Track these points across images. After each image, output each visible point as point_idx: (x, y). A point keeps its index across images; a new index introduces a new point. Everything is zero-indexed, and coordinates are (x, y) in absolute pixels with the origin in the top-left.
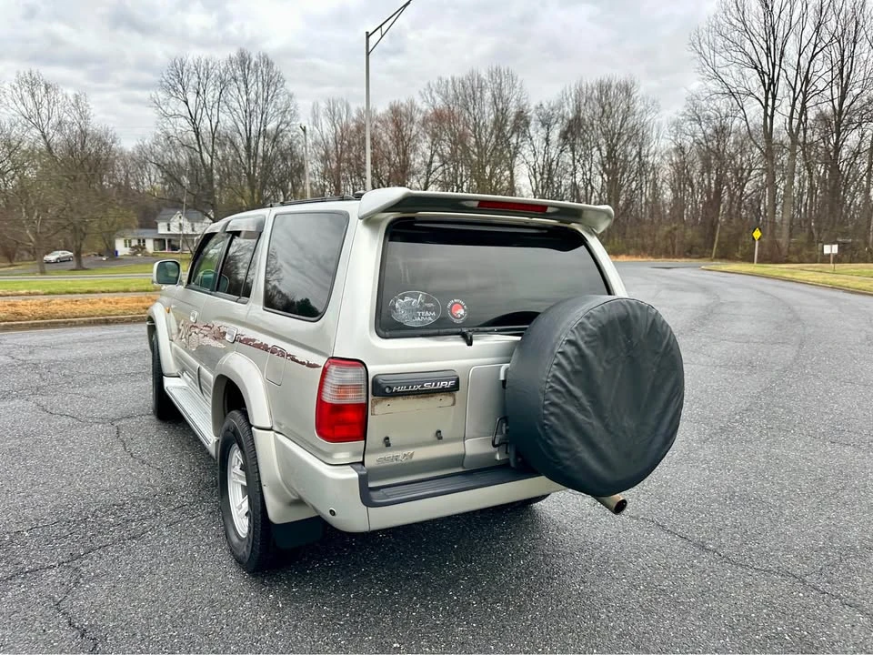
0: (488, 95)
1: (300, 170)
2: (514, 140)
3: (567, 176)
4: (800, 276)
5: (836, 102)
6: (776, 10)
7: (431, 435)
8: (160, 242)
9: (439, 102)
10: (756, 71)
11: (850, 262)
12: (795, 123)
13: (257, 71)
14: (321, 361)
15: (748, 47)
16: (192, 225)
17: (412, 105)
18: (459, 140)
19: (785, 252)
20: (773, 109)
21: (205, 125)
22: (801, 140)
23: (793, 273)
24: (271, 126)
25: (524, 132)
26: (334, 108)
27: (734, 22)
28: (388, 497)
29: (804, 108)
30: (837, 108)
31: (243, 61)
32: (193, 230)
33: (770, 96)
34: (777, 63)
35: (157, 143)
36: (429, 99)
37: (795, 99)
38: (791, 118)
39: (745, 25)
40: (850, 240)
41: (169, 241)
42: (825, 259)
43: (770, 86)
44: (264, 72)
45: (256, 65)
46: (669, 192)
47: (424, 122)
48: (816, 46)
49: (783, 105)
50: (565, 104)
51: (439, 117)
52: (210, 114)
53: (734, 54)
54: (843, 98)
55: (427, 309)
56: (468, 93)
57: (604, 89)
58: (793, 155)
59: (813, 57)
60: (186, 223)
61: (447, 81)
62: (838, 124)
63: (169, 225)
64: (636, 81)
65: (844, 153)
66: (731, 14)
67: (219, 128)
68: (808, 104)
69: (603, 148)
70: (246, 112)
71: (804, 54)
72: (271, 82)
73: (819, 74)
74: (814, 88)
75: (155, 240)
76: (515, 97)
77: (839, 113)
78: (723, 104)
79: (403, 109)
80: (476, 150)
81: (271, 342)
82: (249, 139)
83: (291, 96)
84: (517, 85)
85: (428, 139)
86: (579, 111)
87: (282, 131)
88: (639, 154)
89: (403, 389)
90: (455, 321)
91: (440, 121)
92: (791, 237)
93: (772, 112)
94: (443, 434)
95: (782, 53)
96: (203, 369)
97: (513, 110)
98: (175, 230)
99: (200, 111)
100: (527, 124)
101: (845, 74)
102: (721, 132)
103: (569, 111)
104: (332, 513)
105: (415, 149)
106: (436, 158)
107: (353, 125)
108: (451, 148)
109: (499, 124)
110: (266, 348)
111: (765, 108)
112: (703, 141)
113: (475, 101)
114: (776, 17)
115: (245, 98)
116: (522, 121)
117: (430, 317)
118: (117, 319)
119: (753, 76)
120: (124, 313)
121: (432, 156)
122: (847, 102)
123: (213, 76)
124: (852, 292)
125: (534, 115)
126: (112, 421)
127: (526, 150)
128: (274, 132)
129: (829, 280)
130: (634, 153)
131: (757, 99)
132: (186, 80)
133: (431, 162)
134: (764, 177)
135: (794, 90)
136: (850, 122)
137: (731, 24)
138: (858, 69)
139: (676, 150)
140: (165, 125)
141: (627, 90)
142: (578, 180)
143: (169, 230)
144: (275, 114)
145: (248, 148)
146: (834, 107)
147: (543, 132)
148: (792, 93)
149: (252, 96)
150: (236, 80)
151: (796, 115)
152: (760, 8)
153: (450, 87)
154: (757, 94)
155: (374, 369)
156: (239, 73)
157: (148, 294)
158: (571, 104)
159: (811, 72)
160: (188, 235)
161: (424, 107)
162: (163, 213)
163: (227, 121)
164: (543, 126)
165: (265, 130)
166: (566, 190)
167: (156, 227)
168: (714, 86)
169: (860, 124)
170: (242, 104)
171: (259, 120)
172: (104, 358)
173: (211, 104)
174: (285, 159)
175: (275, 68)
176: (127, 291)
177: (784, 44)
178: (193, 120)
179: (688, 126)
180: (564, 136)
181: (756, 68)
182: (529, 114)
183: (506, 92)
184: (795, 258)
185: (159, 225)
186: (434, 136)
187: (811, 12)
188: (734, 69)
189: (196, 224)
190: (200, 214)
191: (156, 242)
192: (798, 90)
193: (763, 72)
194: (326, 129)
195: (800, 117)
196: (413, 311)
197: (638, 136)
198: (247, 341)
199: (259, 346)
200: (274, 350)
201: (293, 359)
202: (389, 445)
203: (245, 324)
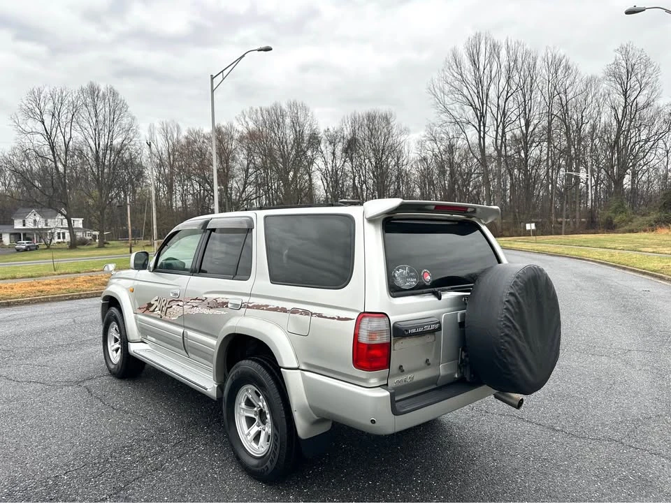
0: (288, 121)
1: (140, 175)
2: (309, 153)
3: (348, 179)
4: (515, 245)
5: (524, 128)
6: (481, 68)
8: (16, 236)
9: (252, 126)
10: (471, 107)
11: (542, 235)
12: (499, 142)
13: (104, 99)
14: (355, 316)
15: (465, 91)
16: (46, 221)
17: (231, 126)
18: (268, 154)
19: (500, 230)
20: (484, 133)
21: (59, 141)
22: (503, 153)
23: (510, 244)
24: (117, 142)
25: (317, 148)
26: (167, 128)
27: (456, 75)
29: (504, 133)
30: (525, 132)
31: (93, 91)
32: (46, 225)
33: (482, 124)
34: (485, 102)
35: (14, 154)
36: (244, 123)
37: (498, 127)
38: (496, 139)
39: (462, 76)
40: (540, 220)
41: (24, 235)
42: (527, 233)
43: (481, 117)
44: (111, 100)
45: (104, 94)
46: (418, 190)
47: (241, 139)
48: (508, 92)
49: (490, 130)
50: (345, 129)
51: (252, 136)
52: (63, 131)
53: (456, 96)
54: (527, 125)
55: (411, 277)
56: (274, 118)
57: (371, 118)
58: (499, 164)
59: (507, 99)
60: (38, 218)
61: (257, 110)
62: (526, 143)
63: (24, 221)
64: (393, 114)
65: (530, 162)
66: (453, 69)
67: (71, 143)
68: (506, 130)
69: (373, 160)
70: (95, 130)
71: (501, 97)
72: (117, 106)
73: (512, 110)
74: (509, 119)
75: (11, 234)
76: (308, 123)
77: (525, 136)
78: (452, 130)
79: (224, 129)
80: (281, 160)
81: (289, 306)
82: (97, 152)
83: (133, 118)
84: (309, 114)
85: (245, 152)
86: (354, 132)
87: (125, 145)
88: (397, 164)
89: (414, 331)
90: (427, 284)
91: (253, 138)
92: (502, 219)
93: (484, 135)
94: (429, 362)
95: (487, 95)
96: (190, 333)
97: (307, 132)
98: (30, 225)
99: (54, 129)
100: (319, 143)
101: (527, 112)
102: (451, 149)
103: (347, 132)
104: (373, 422)
105: (234, 159)
106: (251, 165)
107: (183, 141)
108: (262, 159)
109: (298, 139)
110: (284, 310)
111: (479, 132)
112: (439, 155)
113: (279, 125)
114: (482, 73)
115: (94, 120)
116: (314, 140)
117: (413, 282)
118: (17, 302)
119: (470, 113)
120: (22, 297)
121: (248, 164)
122: (531, 128)
123: (66, 102)
124: (551, 255)
125: (324, 136)
126: (78, 383)
127: (319, 162)
128: (119, 147)
129: (536, 248)
130: (393, 163)
131: (474, 126)
132: (42, 105)
133: (248, 169)
134: (481, 178)
135: (497, 120)
136: (533, 141)
137: (453, 76)
138: (535, 108)
139: (421, 161)
140: (23, 140)
141: (386, 119)
142: (356, 182)
143: (24, 225)
144: (120, 132)
145: (97, 158)
146: (522, 131)
147: (330, 148)
148: (495, 122)
149: (101, 118)
150: (86, 106)
151: (499, 137)
152: (471, 66)
153: (259, 114)
154: (473, 123)
155: (393, 319)
156: (89, 100)
157: (37, 279)
158: (349, 129)
159: (506, 108)
160: (42, 229)
161: (240, 128)
162: (19, 211)
163: (78, 136)
164: (330, 144)
165: (111, 144)
166: (347, 189)
167: (11, 223)
168: (444, 117)
169: (540, 143)
170: (92, 124)
171: (107, 137)
172: (30, 334)
173: (65, 124)
174: (126, 168)
175: (119, 97)
176: (14, 278)
177: (488, 89)
178: (49, 136)
179: (429, 145)
180: (345, 151)
181: (471, 105)
182: (320, 135)
183: (301, 120)
184: (507, 234)
185: (15, 221)
186: (249, 150)
187: (503, 70)
188: (457, 105)
189: (49, 220)
190: (55, 212)
191: (12, 236)
192: (499, 120)
193: (477, 109)
194: (161, 144)
195: (502, 138)
196: (405, 278)
197: (395, 151)
198: (258, 307)
199: (276, 309)
200: (294, 311)
201: (320, 316)
202: (403, 371)
203: (250, 295)
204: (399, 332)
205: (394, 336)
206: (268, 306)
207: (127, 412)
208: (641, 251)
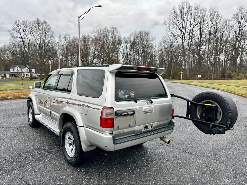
0: (110, 34)
1: (56, 54)
2: (118, 47)
3: (132, 57)
4: (193, 83)
6: (184, 15)
7: (128, 126)
8: (11, 75)
9: (96, 35)
10: (180, 30)
11: (204, 80)
12: (190, 44)
13: (42, 25)
14: (101, 108)
15: (178, 24)
16: (22, 70)
17: (89, 36)
18: (102, 46)
19: (188, 77)
20: (184, 40)
21: (26, 40)
22: (191, 48)
23: (191, 83)
24: (47, 41)
25: (121, 45)
26: (65, 36)
27: (174, 17)
28: (119, 142)
29: (192, 40)
31: (38, 22)
32: (22, 71)
33: (183, 37)
34: (185, 28)
35: (10, 45)
36: (94, 34)
37: (189, 38)
39: (177, 18)
40: (204, 74)
41: (14, 74)
42: (198, 79)
43: (183, 34)
44: (45, 26)
45: (42, 23)
46: (158, 62)
47: (92, 41)
48: (194, 24)
49: (187, 39)
50: (131, 37)
51: (96, 39)
52: (27, 37)
53: (174, 26)
54: (201, 38)
55: (126, 94)
56: (105, 33)
57: (141, 33)
58: (189, 52)
59: (193, 27)
60: (19, 68)
61: (98, 30)
62: (200, 44)
63: (14, 70)
64: (150, 32)
65: (201, 52)
66: (173, 15)
67: (30, 41)
68: (193, 39)
69: (141, 50)
70: (39, 36)
71: (191, 27)
72: (47, 28)
73: (195, 32)
74: (194, 35)
75: (9, 74)
76: (118, 35)
77: (200, 41)
78: (172, 39)
79: (86, 37)
80: (107, 49)
81: (82, 103)
82: (40, 45)
83: (53, 32)
84: (118, 32)
85: (94, 46)
86: (135, 39)
87: (50, 42)
88: (151, 51)
89: (123, 114)
90: (132, 97)
91: (97, 40)
92: (189, 73)
93: (184, 41)
94: (131, 125)
95: (186, 26)
96: (53, 112)
97: (117, 39)
98: (16, 71)
99: (24, 36)
100: (121, 42)
101: (201, 32)
102: (172, 46)
103: (132, 39)
104: (106, 146)
105: (90, 48)
106: (96, 51)
107: (71, 41)
108: (100, 48)
109: (114, 42)
110: (80, 105)
111: (182, 40)
112: (167, 48)
113: (106, 35)
114: (184, 17)
115: (39, 32)
116: (120, 42)
117: (126, 96)
118: (5, 99)
119: (179, 33)
120: (7, 97)
121: (95, 50)
122: (202, 39)
123: (28, 26)
124: (206, 87)
125: (123, 40)
126: (17, 128)
127: (121, 50)
128: (48, 43)
129: (201, 84)
130: (149, 51)
131: (180, 37)
132: (20, 26)
133: (95, 52)
134: (182, 58)
135: (189, 35)
136: (203, 44)
137: (173, 18)
138: (204, 31)
139: (160, 50)
140: (13, 40)
141: (147, 34)
142: (135, 58)
143: (14, 71)
144: (48, 37)
145: (40, 47)
146: (199, 40)
147: (125, 45)
148: (189, 36)
149: (41, 32)
150: (36, 27)
151: (190, 42)
152: (180, 14)
153: (99, 31)
154: (180, 36)
155: (115, 109)
156: (37, 25)
157: (14, 91)
158: (133, 38)
159: (193, 31)
160: (20, 73)
161: (92, 36)
162: (12, 66)
163: (33, 39)
164: (126, 43)
165: (45, 42)
166: (132, 61)
167: (9, 70)
168: (169, 34)
169: (205, 45)
170: (38, 34)
171: (43, 39)
172: (6, 110)
173: (28, 34)
174: (51, 51)
175: (48, 24)
176: (6, 90)
177: (186, 23)
178: (22, 38)
179: (163, 44)
180: (131, 46)
181: (180, 29)
182: (122, 40)
183: (115, 34)
184: (191, 79)
185: (11, 70)
186: (95, 45)
187: (193, 16)
188: (174, 29)
189: (23, 69)
190: (25, 67)
191: (10, 75)
192: (190, 35)
193: (182, 31)
194: (63, 42)
197: (150, 47)
198: (72, 104)
199: (77, 105)
200: (83, 106)
201: (91, 108)
202: (119, 128)
203: (70, 99)
204: (118, 114)
205: (116, 116)
206: (75, 103)
207: (31, 139)
208: (240, 87)
